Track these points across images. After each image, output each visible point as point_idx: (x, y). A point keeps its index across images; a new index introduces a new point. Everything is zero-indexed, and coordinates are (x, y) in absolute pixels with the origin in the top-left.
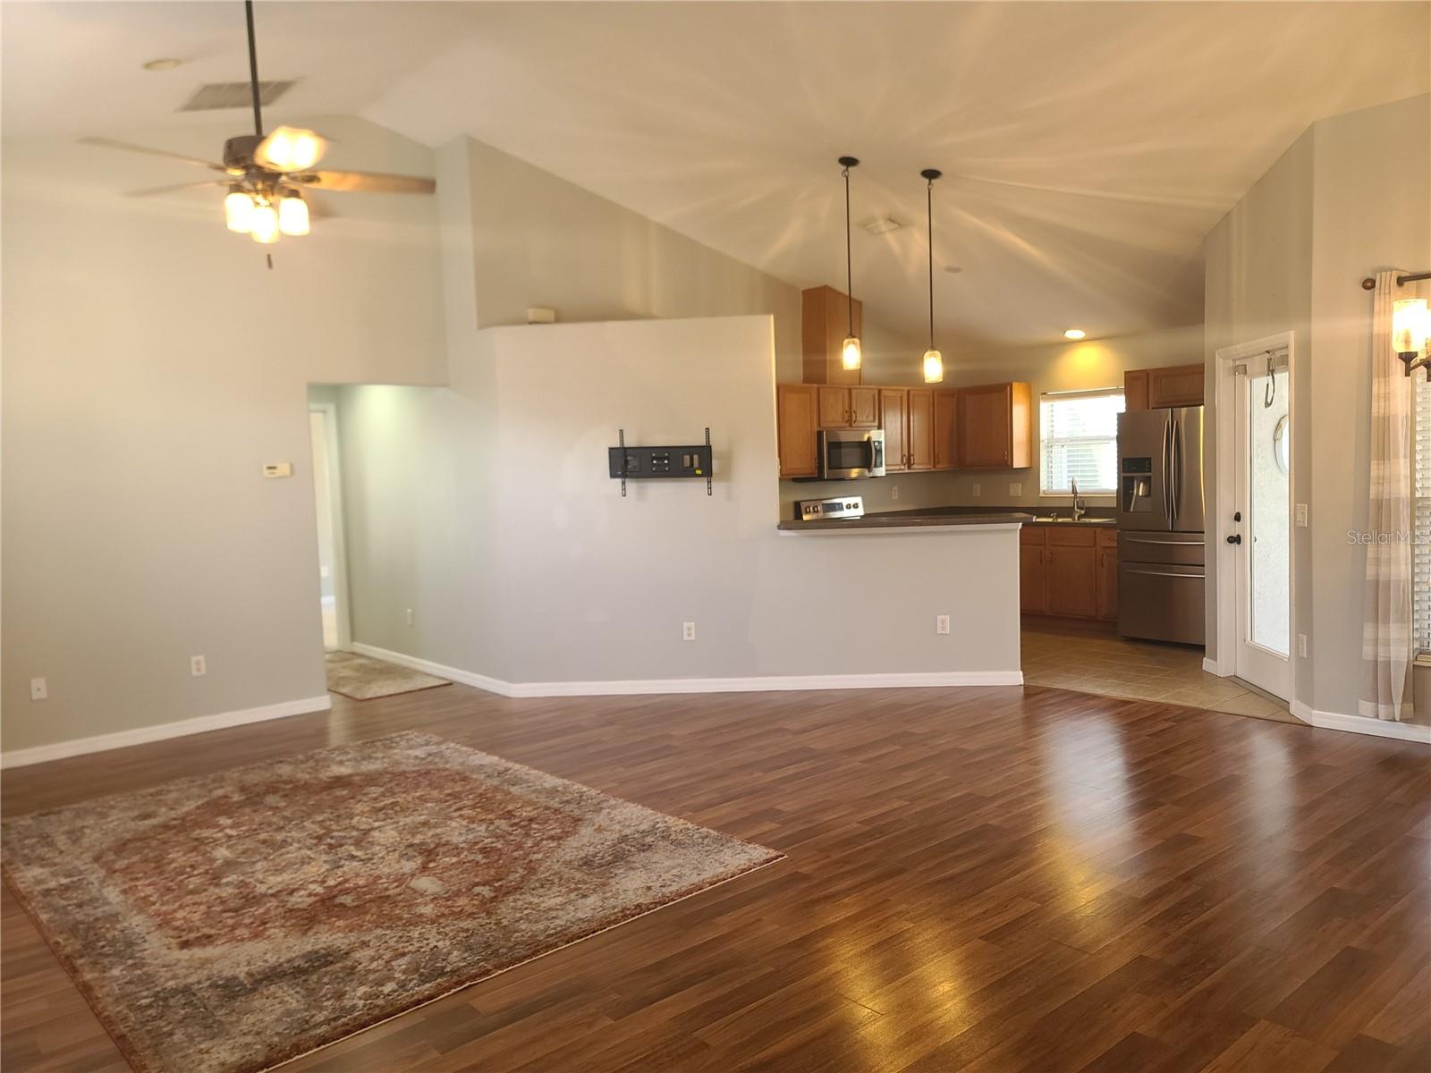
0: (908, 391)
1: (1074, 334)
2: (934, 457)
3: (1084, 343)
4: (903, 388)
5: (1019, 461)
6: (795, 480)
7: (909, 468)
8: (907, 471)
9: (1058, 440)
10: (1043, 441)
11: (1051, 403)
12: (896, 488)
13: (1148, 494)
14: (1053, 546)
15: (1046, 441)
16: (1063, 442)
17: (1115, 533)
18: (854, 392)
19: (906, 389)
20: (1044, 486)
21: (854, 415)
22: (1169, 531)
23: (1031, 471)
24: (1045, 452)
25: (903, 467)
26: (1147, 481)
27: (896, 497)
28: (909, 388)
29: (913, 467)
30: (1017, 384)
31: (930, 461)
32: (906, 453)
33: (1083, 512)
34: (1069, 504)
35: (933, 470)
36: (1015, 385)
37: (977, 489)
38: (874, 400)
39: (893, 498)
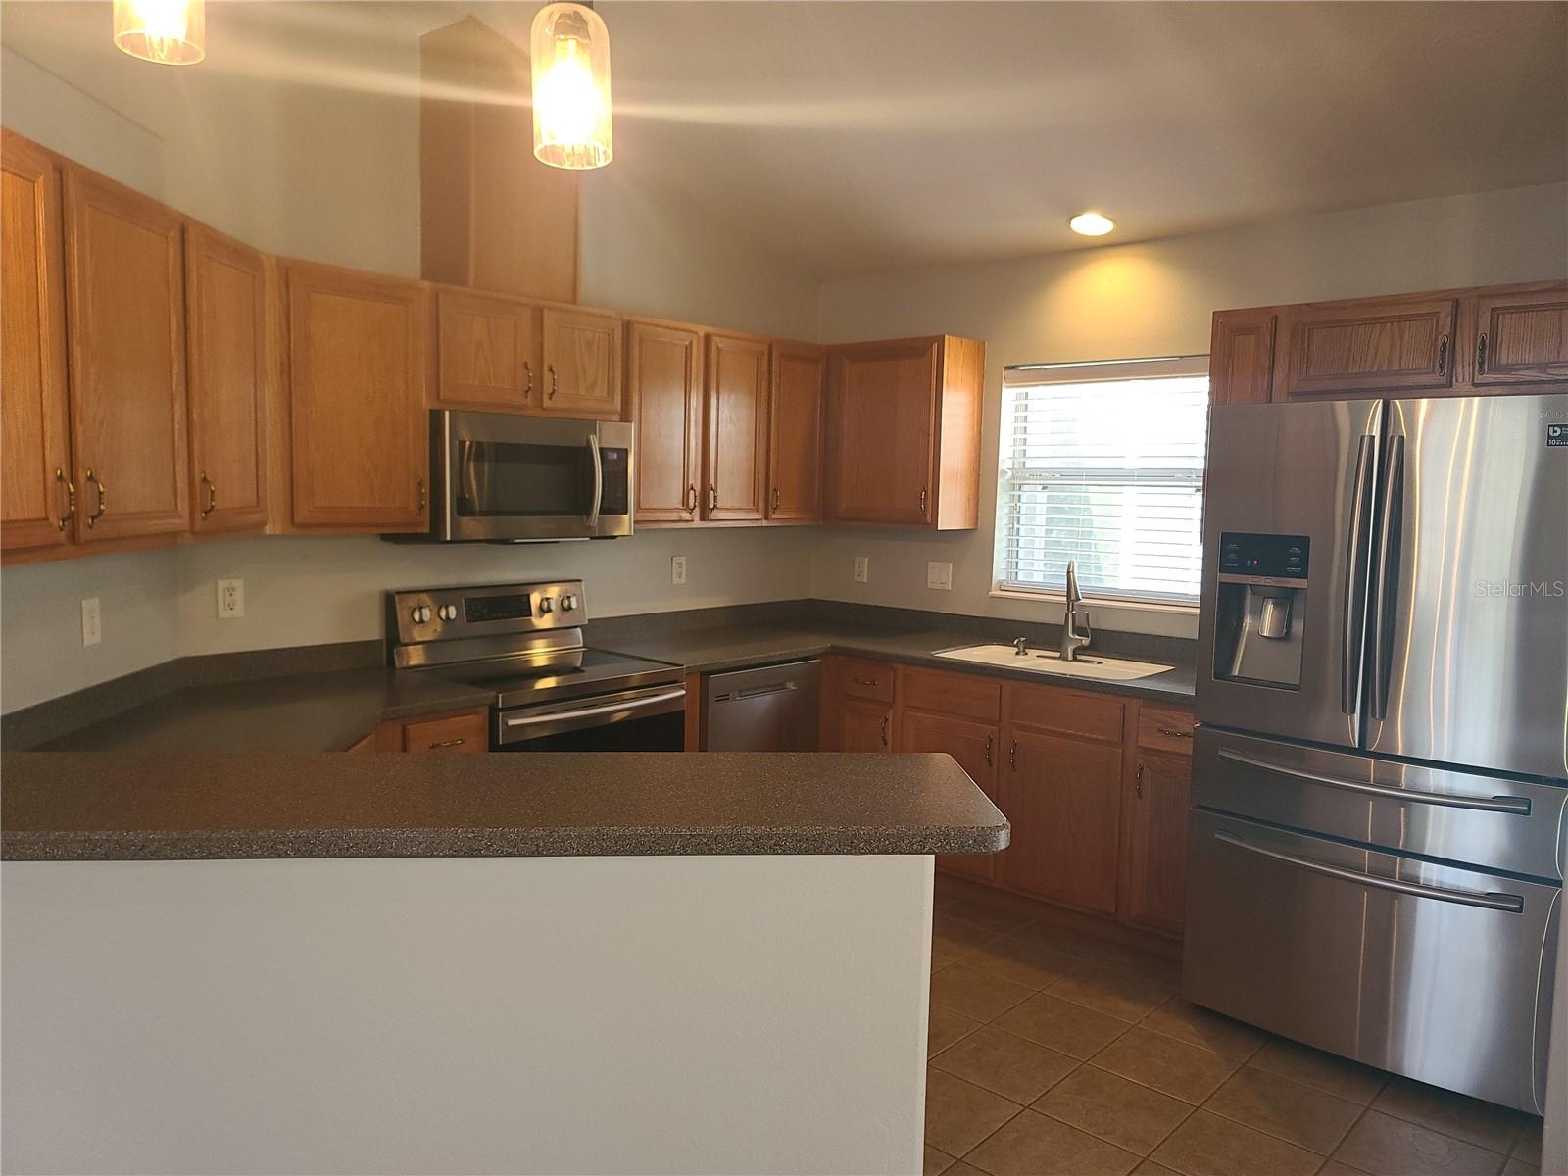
0: (707, 338)
1: (1092, 224)
2: (766, 491)
3: (1112, 251)
4: (694, 328)
5: (951, 514)
6: (385, 538)
7: (702, 519)
8: (697, 524)
9: (1035, 474)
10: (1004, 472)
11: (1024, 390)
12: (683, 559)
13: (1284, 635)
14: (1020, 728)
15: (1010, 473)
16: (1049, 480)
17: (1187, 724)
18: (549, 318)
19: (702, 330)
20: (1000, 570)
21: (547, 374)
22: (1351, 750)
23: (975, 538)
24: (1007, 499)
25: (686, 515)
26: (1285, 600)
27: (683, 580)
28: (710, 330)
29: (711, 516)
30: (953, 339)
31: (755, 502)
32: (695, 481)
33: (1086, 641)
34: (1056, 618)
35: (765, 523)
36: (950, 343)
37: (863, 569)
38: (611, 350)
39: (676, 581)
